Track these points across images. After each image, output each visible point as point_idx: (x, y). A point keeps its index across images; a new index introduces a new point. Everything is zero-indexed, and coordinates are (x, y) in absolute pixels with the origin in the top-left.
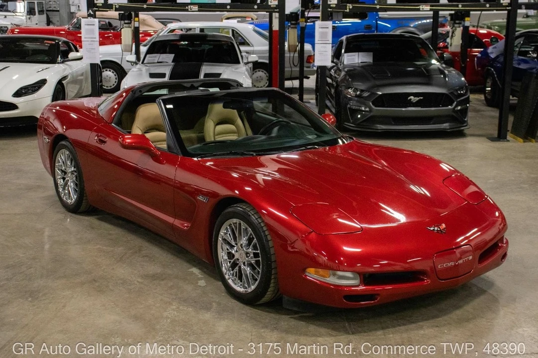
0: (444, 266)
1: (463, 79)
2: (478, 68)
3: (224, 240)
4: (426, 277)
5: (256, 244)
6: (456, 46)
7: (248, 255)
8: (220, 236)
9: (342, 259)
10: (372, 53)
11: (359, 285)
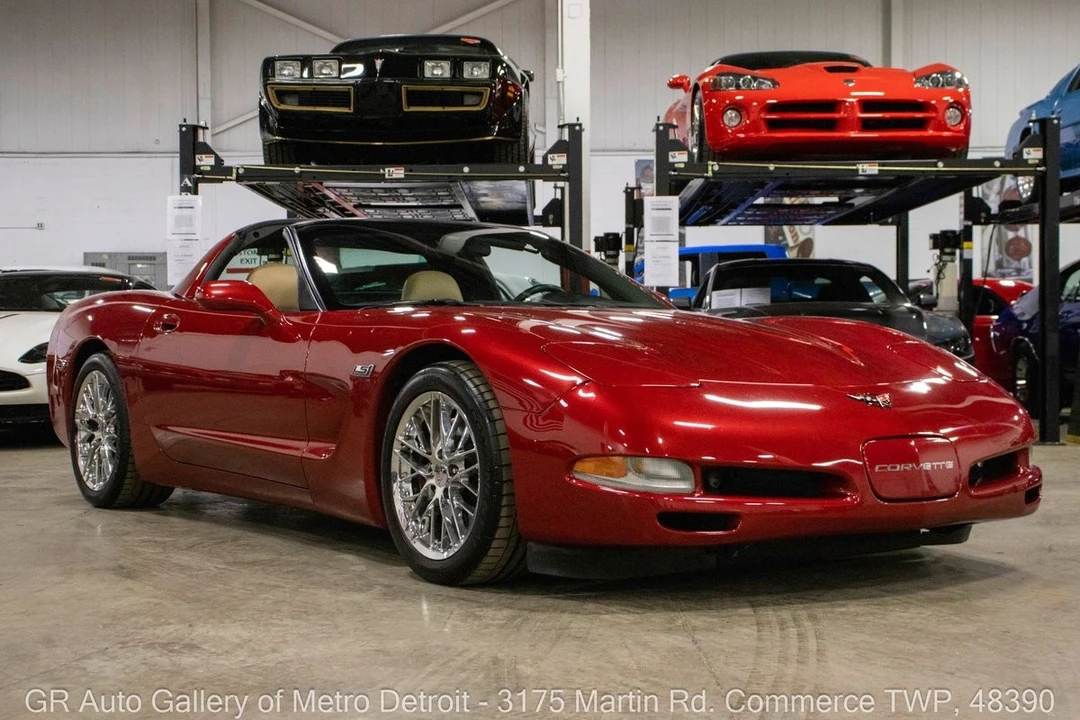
0: (889, 469)
1: (963, 328)
2: (998, 351)
3: (406, 452)
4: (850, 491)
5: (470, 438)
6: (948, 299)
7: (454, 471)
8: (396, 444)
9: (660, 441)
10: (769, 289)
11: (695, 492)
